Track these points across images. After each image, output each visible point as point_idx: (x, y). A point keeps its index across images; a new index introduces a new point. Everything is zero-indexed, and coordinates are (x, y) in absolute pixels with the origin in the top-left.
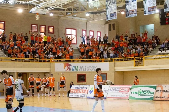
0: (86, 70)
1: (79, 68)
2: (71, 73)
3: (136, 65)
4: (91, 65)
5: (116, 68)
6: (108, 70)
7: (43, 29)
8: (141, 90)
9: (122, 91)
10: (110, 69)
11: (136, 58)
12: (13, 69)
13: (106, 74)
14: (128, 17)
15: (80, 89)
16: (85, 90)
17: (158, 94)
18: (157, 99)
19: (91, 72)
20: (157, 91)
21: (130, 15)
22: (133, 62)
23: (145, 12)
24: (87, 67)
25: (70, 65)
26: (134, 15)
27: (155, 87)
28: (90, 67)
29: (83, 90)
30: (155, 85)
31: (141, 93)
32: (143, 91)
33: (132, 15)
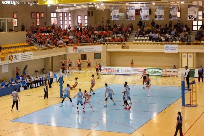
0: (87, 51)
1: (82, 50)
2: (77, 53)
3: (123, 48)
4: (90, 48)
5: (107, 49)
6: (102, 51)
7: (38, 15)
8: (153, 71)
9: (140, 71)
10: (103, 50)
11: (123, 43)
12: (49, 54)
13: (100, 53)
14: (128, 20)
15: (109, 69)
16: (113, 70)
17: (164, 73)
18: (164, 76)
19: (90, 52)
20: (163, 71)
21: (130, 19)
22: (120, 46)
23: (141, 18)
24: (87, 49)
25: (76, 48)
26: (133, 19)
27: (161, 69)
28: (89, 49)
29: (111, 70)
30: (161, 68)
31: (153, 72)
32: (154, 71)
33: (131, 19)
